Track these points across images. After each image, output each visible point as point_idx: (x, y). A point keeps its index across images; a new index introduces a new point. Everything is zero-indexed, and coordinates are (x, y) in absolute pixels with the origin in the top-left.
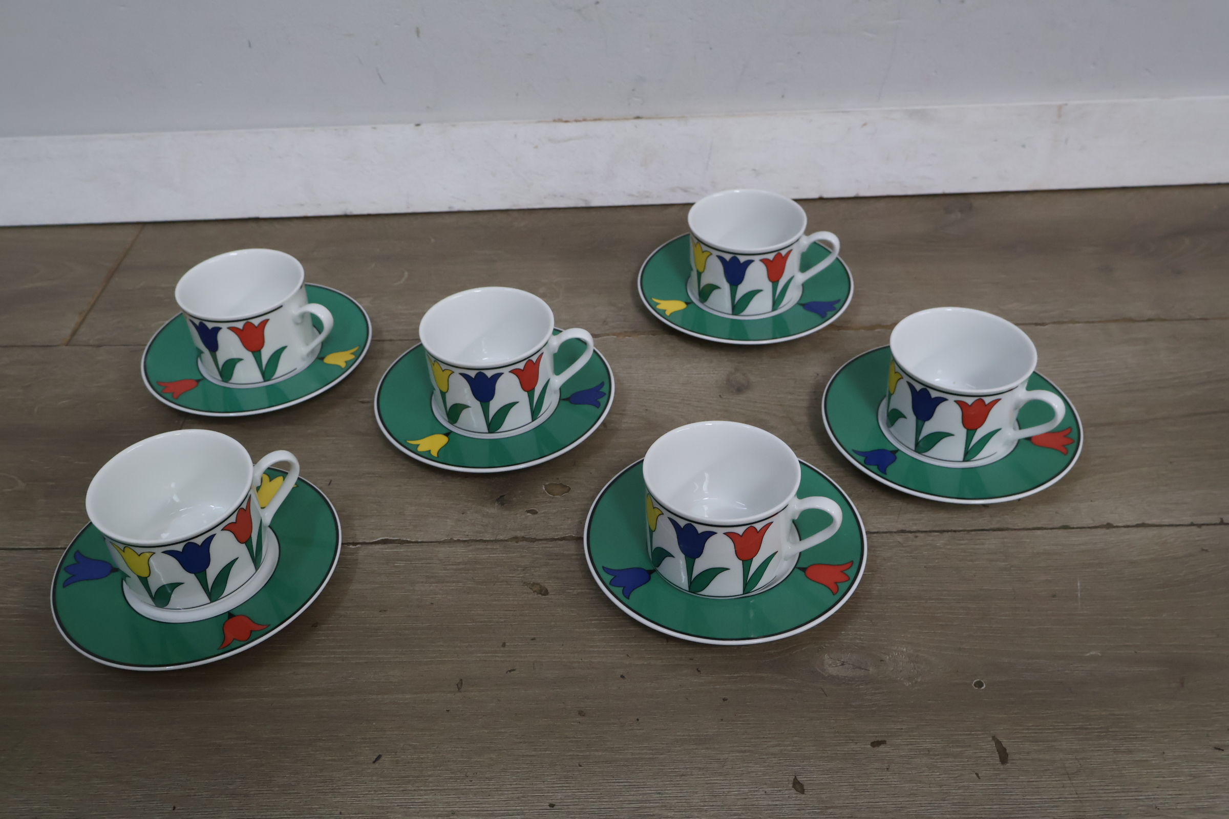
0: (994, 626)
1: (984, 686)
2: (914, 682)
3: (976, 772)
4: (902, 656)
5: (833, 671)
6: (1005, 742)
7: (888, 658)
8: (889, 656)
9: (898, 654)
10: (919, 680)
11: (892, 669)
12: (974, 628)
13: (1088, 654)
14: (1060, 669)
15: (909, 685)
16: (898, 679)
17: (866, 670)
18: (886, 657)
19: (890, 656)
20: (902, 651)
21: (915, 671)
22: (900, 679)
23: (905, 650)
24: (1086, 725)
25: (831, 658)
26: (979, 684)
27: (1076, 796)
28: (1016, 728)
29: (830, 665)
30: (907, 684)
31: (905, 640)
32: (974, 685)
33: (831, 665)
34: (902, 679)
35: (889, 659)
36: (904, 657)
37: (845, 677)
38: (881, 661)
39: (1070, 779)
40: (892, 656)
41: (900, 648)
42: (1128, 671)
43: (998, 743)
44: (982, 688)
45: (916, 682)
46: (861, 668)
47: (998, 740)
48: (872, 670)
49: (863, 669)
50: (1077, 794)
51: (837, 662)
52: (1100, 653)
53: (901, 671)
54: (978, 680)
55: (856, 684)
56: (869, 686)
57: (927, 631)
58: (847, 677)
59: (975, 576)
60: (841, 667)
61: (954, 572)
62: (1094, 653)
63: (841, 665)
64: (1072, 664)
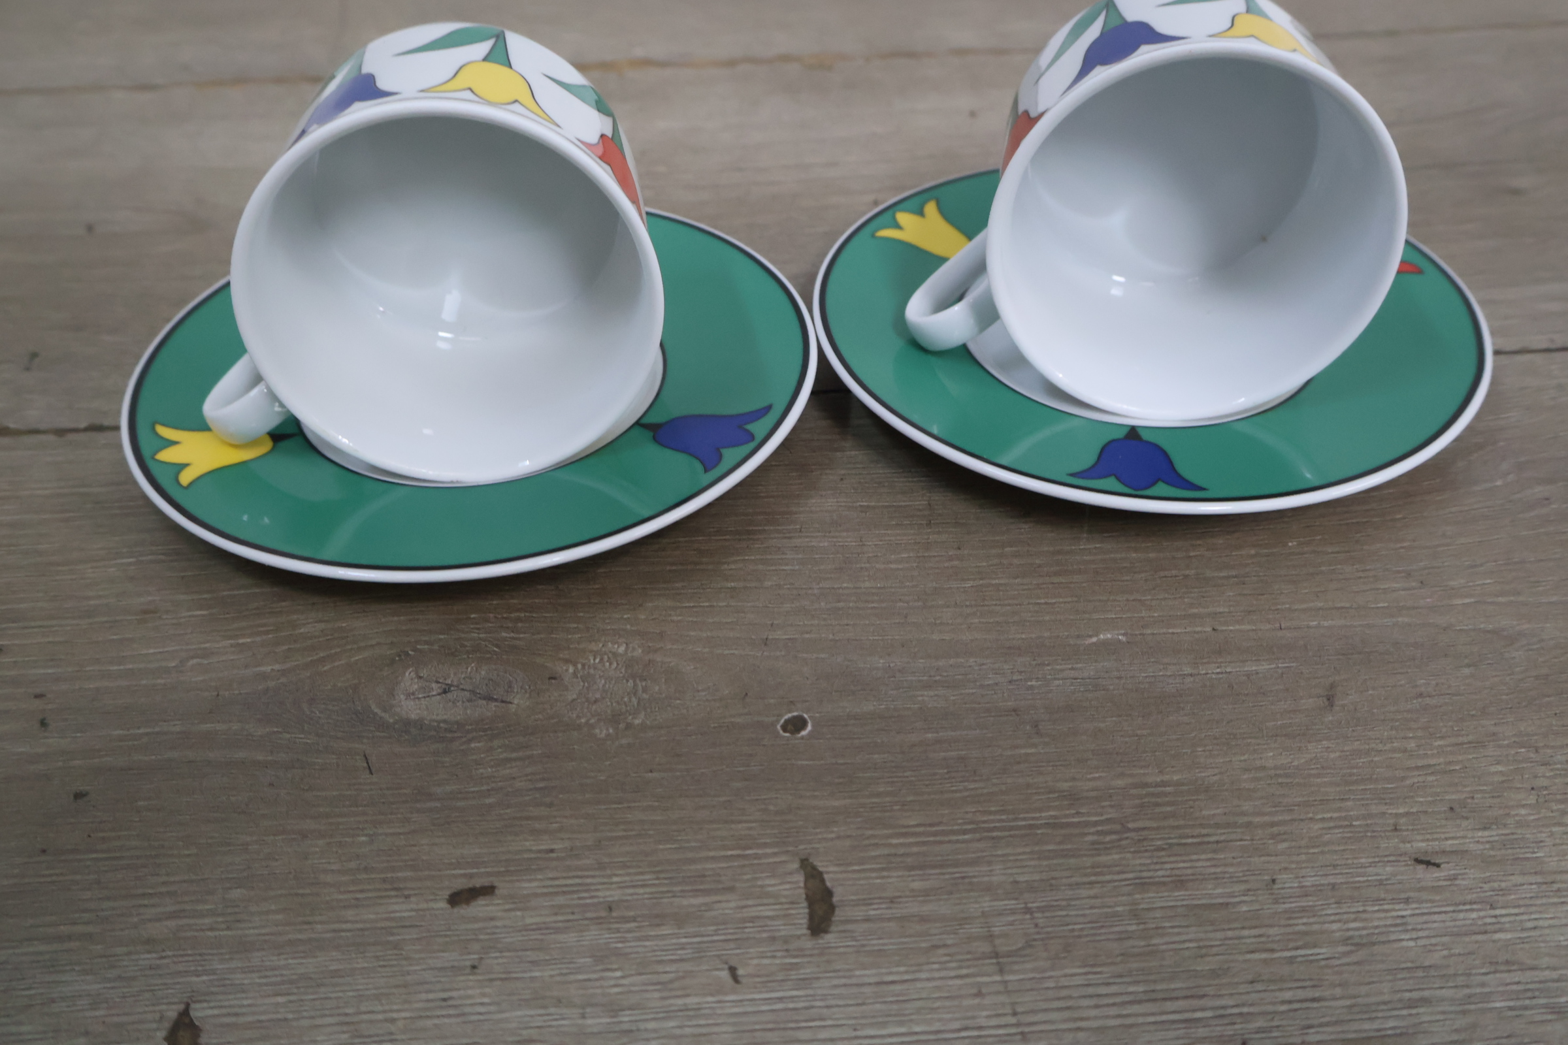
0: (867, 584)
1: (809, 728)
2: (622, 726)
3: (733, 963)
4: (610, 664)
5: (410, 709)
6: (832, 875)
7: (571, 670)
8: (575, 665)
9: (602, 659)
10: (637, 722)
11: (575, 696)
12: (816, 591)
13: (1094, 640)
14: (1015, 678)
15: (608, 735)
16: (583, 720)
17: (503, 702)
18: (567, 670)
19: (579, 666)
20: (615, 654)
21: (634, 701)
22: (588, 720)
23: (622, 649)
24: (1066, 816)
25: (420, 678)
26: (796, 725)
27: (1013, 1020)
28: (870, 832)
29: (409, 695)
30: (601, 732)
31: (628, 627)
32: (787, 722)
33: (413, 694)
34: (592, 721)
35: (575, 674)
36: (614, 667)
37: (439, 722)
38: (551, 678)
39: (1001, 971)
40: (583, 665)
41: (610, 645)
42: (1191, 675)
43: (813, 874)
44: (803, 733)
45: (629, 726)
46: (489, 698)
47: (814, 868)
48: (519, 701)
49: (496, 700)
50: (1015, 1014)
51: (434, 685)
52: (1123, 635)
53: (596, 701)
54: (795, 714)
55: (464, 739)
56: (496, 743)
57: (692, 605)
58: (445, 721)
59: (842, 479)
60: (438, 697)
61: (794, 474)
62: (1109, 636)
63: (439, 694)
64: (1048, 665)
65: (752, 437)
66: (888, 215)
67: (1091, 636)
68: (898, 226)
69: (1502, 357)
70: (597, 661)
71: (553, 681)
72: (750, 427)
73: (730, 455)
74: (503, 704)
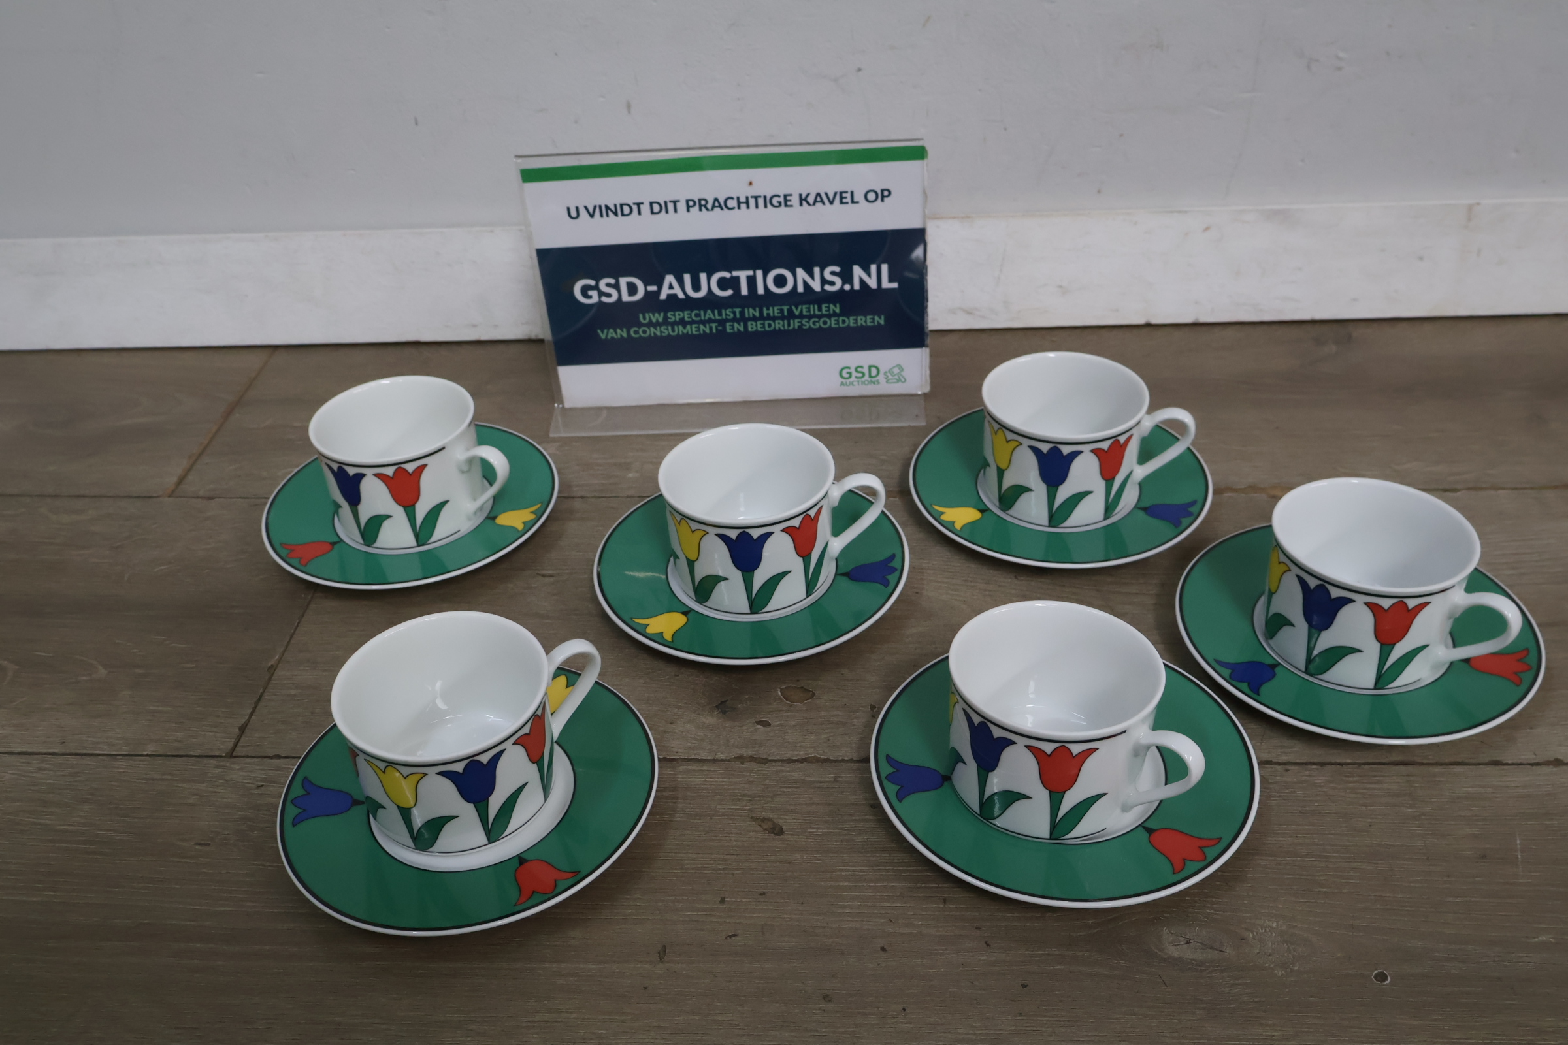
0: (1400, 896)
1: (1389, 979)
2: (1289, 970)
4: (1272, 934)
5: (1173, 951)
7: (1251, 935)
8: (1252, 932)
9: (1265, 930)
10: (1296, 968)
11: (1258, 951)
12: (1372, 897)
13: (1536, 940)
14: (1496, 959)
15: (1282, 975)
16: (1267, 965)
17: (1221, 951)
18: (1249, 935)
19: (1255, 933)
20: (1272, 927)
21: (1290, 956)
22: (1269, 965)
23: (1275, 925)
24: (1538, 1040)
25: (1172, 933)
26: (1382, 977)
28: (1436, 1040)
29: (1170, 943)
30: (1280, 973)
31: (1274, 912)
32: (1376, 974)
33: (1172, 943)
34: (1272, 966)
35: (1254, 938)
36: (1274, 935)
37: (1191, 960)
38: (1242, 939)
40: (1257, 933)
41: (1267, 922)
44: (1387, 982)
45: (1292, 970)
46: (1213, 949)
48: (1229, 952)
49: (1217, 950)
51: (1182, 939)
52: (1553, 938)
53: (1270, 955)
54: (1380, 971)
55: (1208, 971)
56: (1225, 974)
57: (1305, 900)
58: (1194, 960)
59: (1370, 826)
60: (1186, 945)
61: (1341, 820)
62: (1545, 938)
63: (1186, 944)
64: (1513, 953)
67: (1534, 938)
70: (1264, 931)
71: (1243, 941)
74: (1221, 953)
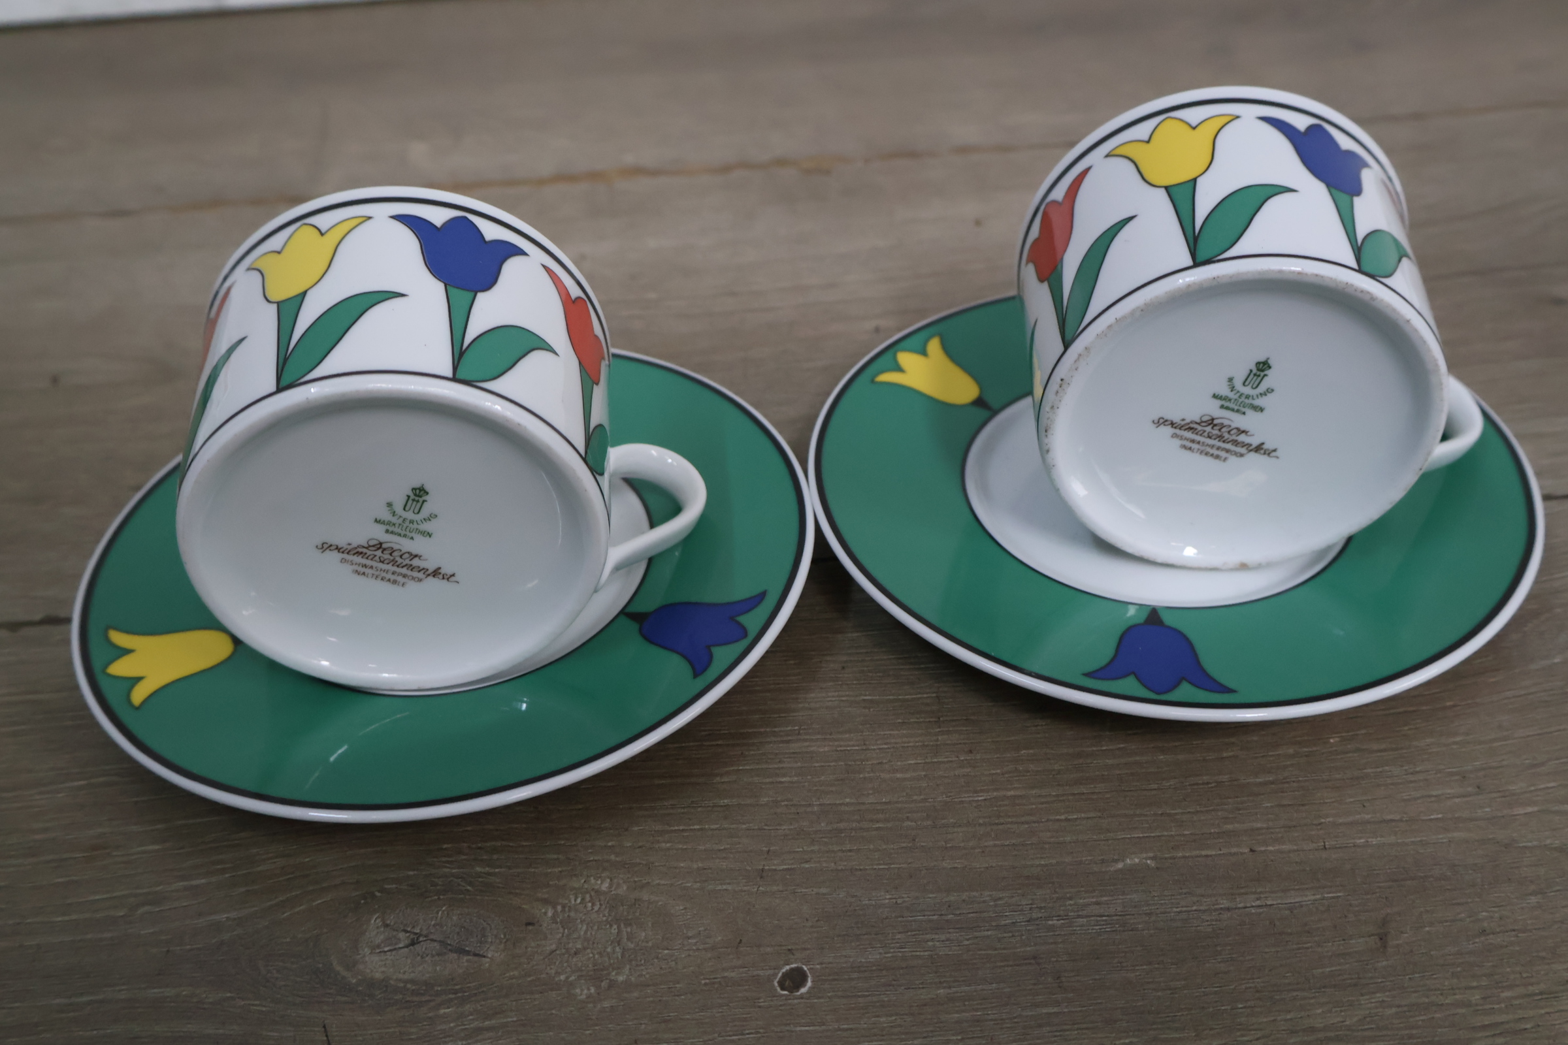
0: (871, 799)
1: (809, 984)
2: (604, 984)
4: (593, 905)
5: (375, 965)
7: (550, 914)
8: (554, 907)
9: (583, 899)
10: (621, 978)
11: (554, 947)
12: (816, 809)
13: (1120, 865)
14: (1034, 916)
15: (589, 996)
16: (562, 977)
17: (476, 955)
18: (545, 913)
19: (559, 908)
20: (597, 892)
21: (618, 950)
22: (567, 978)
23: (605, 886)
25: (387, 926)
26: (795, 979)
29: (374, 948)
30: (583, 992)
31: (613, 857)
32: (784, 975)
33: (378, 946)
34: (572, 978)
35: (554, 918)
36: (596, 908)
37: (406, 982)
38: (529, 924)
40: (564, 907)
41: (592, 880)
42: (1228, 909)
44: (803, 990)
45: (612, 984)
46: (461, 951)
48: (494, 954)
49: (468, 953)
51: (402, 935)
52: (1151, 858)
53: (577, 953)
54: (793, 966)
55: (432, 1004)
56: (468, 1007)
57: (681, 828)
58: (412, 981)
59: (843, 668)
60: (406, 949)
61: (792, 662)
62: (1137, 860)
63: (407, 947)
64: (1070, 899)
65: (744, 632)
66: (888, 356)
67: (1116, 861)
68: (899, 369)
69: (1554, 503)
70: (579, 900)
71: (530, 928)
72: (744, 619)
73: (722, 655)
74: (476, 959)
